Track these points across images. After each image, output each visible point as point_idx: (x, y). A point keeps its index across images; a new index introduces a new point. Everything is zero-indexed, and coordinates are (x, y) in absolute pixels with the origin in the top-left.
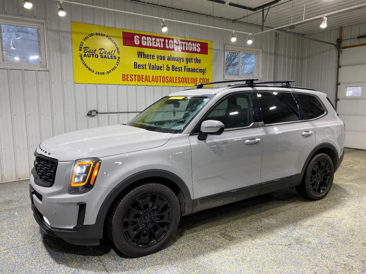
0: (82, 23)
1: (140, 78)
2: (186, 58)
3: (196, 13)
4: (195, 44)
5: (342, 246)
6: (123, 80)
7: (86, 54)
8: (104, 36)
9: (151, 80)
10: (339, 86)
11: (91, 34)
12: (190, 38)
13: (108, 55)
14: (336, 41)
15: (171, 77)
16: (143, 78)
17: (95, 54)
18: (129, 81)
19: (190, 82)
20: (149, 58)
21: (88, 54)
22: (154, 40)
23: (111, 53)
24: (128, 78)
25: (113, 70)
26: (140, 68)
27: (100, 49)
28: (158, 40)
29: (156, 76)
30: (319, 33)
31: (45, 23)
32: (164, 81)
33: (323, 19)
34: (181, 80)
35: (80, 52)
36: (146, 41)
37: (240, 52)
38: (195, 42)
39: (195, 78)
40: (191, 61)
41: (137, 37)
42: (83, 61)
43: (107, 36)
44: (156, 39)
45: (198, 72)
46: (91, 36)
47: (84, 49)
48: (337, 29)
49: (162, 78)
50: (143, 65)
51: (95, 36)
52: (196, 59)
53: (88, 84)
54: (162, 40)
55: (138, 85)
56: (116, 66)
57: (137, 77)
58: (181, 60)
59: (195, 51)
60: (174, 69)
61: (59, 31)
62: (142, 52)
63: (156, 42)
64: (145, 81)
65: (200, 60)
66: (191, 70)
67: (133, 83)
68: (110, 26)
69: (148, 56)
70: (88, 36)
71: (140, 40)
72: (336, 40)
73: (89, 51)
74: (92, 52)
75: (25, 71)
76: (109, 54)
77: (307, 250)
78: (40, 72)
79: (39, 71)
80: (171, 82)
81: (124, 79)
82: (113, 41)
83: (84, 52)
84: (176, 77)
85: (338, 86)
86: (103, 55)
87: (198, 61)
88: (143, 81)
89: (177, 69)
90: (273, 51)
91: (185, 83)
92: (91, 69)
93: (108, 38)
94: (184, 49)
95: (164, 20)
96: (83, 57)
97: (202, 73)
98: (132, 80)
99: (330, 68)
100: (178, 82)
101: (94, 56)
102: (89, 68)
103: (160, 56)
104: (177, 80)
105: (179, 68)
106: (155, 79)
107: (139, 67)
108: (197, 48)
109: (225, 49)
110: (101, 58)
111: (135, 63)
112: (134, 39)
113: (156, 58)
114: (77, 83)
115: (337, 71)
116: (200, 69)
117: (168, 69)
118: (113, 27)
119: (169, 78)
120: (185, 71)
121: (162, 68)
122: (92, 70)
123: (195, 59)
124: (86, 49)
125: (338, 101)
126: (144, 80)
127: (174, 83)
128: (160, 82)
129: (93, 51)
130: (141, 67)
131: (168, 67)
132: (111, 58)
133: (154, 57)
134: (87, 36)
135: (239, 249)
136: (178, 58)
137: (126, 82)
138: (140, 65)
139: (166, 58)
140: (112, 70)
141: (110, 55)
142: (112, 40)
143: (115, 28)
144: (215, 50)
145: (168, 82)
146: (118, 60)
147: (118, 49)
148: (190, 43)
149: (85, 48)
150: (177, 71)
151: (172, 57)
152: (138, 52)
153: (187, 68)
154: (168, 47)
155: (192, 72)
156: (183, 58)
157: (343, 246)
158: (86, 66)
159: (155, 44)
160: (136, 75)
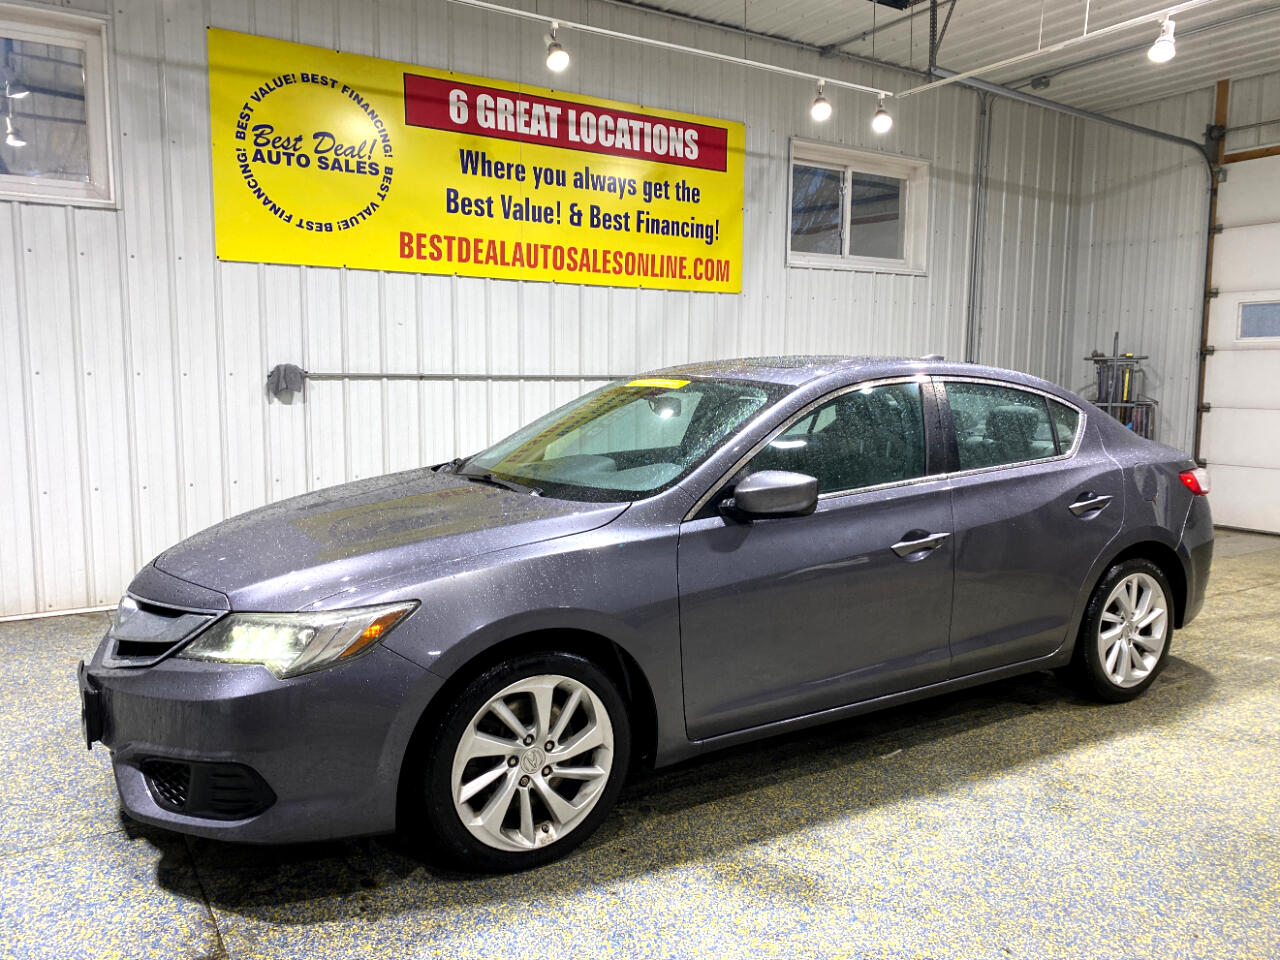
0: (249, 33)
1: (467, 250)
2: (645, 183)
3: (685, 15)
4: (681, 130)
5: (1239, 906)
6: (403, 255)
7: (264, 150)
8: (333, 86)
9: (509, 258)
10: (1212, 300)
11: (284, 77)
12: (660, 108)
13: (349, 157)
14: (1203, 135)
15: (585, 251)
16: (481, 251)
17: (297, 153)
18: (424, 258)
19: (657, 270)
20: (503, 176)
21: (270, 153)
22: (525, 110)
23: (360, 150)
24: (424, 246)
25: (365, 214)
26: (470, 212)
27: (316, 136)
28: (538, 109)
29: (529, 246)
30: (1140, 104)
31: (104, 28)
32: (558, 264)
33: (1160, 25)
34: (622, 261)
35: (240, 144)
36: (495, 110)
37: (846, 167)
38: (677, 124)
39: (676, 258)
40: (663, 193)
41: (458, 96)
42: (251, 176)
43: (345, 89)
44: (531, 107)
45: (688, 234)
46: (282, 84)
47: (258, 132)
48: (1207, 88)
49: (550, 252)
50: (482, 203)
51: (300, 85)
52: (681, 185)
53: (269, 264)
54: (555, 112)
55: (460, 277)
56: (377, 200)
57: (455, 244)
58: (627, 187)
59: (680, 155)
60: (599, 219)
61: (160, 62)
62: (477, 153)
63: (530, 117)
64: (487, 262)
65: (696, 192)
66: (663, 228)
67: (443, 265)
68: (357, 47)
69: (499, 166)
70: (272, 85)
71: (472, 107)
72: (1204, 131)
73: (274, 142)
74: (285, 144)
75: (23, 206)
76: (353, 156)
77: (1091, 921)
78: (82, 211)
79: (80, 208)
80: (585, 269)
81: (407, 252)
82: (368, 105)
83: (256, 143)
84: (606, 253)
85: (1209, 302)
86: (327, 159)
87: (690, 194)
88: (481, 262)
89: (610, 220)
90: (971, 171)
91: (639, 274)
92: (279, 209)
93: (347, 94)
94: (637, 147)
95: (555, 24)
96: (249, 161)
97: (705, 239)
98: (436, 255)
99: (1181, 236)
100: (614, 269)
101: (294, 160)
102: (274, 206)
103: (546, 170)
104: (609, 261)
105: (616, 216)
106: (526, 256)
107: (467, 209)
108: (685, 145)
109: (792, 156)
110: (320, 167)
111: (449, 191)
112: (447, 103)
113: (530, 175)
114: (225, 261)
115: (1206, 246)
116: (698, 225)
117: (576, 218)
118: (367, 57)
119: (580, 252)
120: (639, 230)
121: (551, 214)
122: (283, 212)
123: (678, 186)
124: (262, 133)
125: (1208, 357)
126: (482, 256)
127: (599, 271)
128: (545, 266)
129: (288, 139)
130: (474, 208)
131: (576, 210)
132: (359, 172)
133: (524, 172)
134: (267, 85)
135: (806, 909)
136: (615, 180)
137: (413, 264)
138: (469, 200)
139: (570, 179)
140: (361, 214)
141: (357, 158)
142: (363, 103)
143: (374, 57)
144: (754, 154)
145: (574, 269)
146: (385, 177)
147: (386, 135)
148: (659, 127)
149: (261, 130)
150: (610, 226)
151: (593, 176)
152: (462, 151)
153: (648, 220)
154: (577, 139)
155: (668, 233)
156: (632, 182)
157: (1246, 904)
158: (264, 197)
159: (528, 124)
160: (454, 238)
